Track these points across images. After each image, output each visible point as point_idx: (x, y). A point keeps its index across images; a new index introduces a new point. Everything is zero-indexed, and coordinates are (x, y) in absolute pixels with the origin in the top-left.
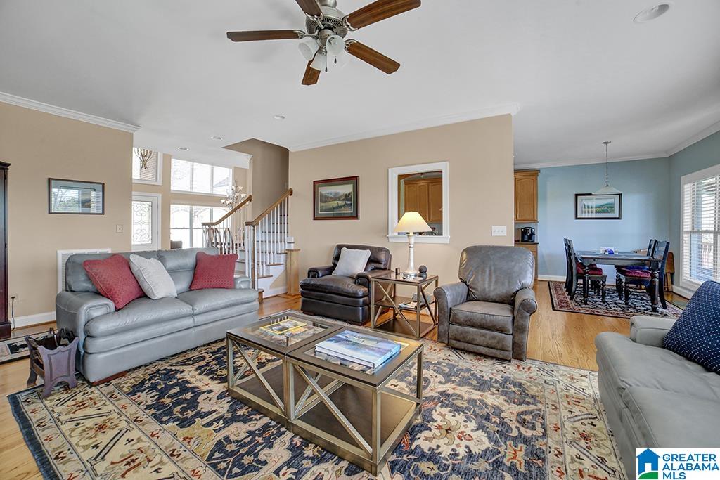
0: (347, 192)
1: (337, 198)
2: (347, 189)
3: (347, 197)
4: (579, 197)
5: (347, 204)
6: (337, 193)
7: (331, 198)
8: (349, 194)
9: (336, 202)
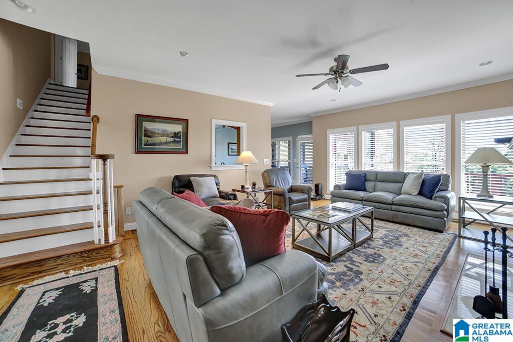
0: (177, 131)
1: (165, 135)
2: (178, 128)
3: (176, 135)
4: (230, 144)
5: (176, 141)
6: (165, 131)
7: (158, 134)
8: (178, 133)
9: (165, 138)
